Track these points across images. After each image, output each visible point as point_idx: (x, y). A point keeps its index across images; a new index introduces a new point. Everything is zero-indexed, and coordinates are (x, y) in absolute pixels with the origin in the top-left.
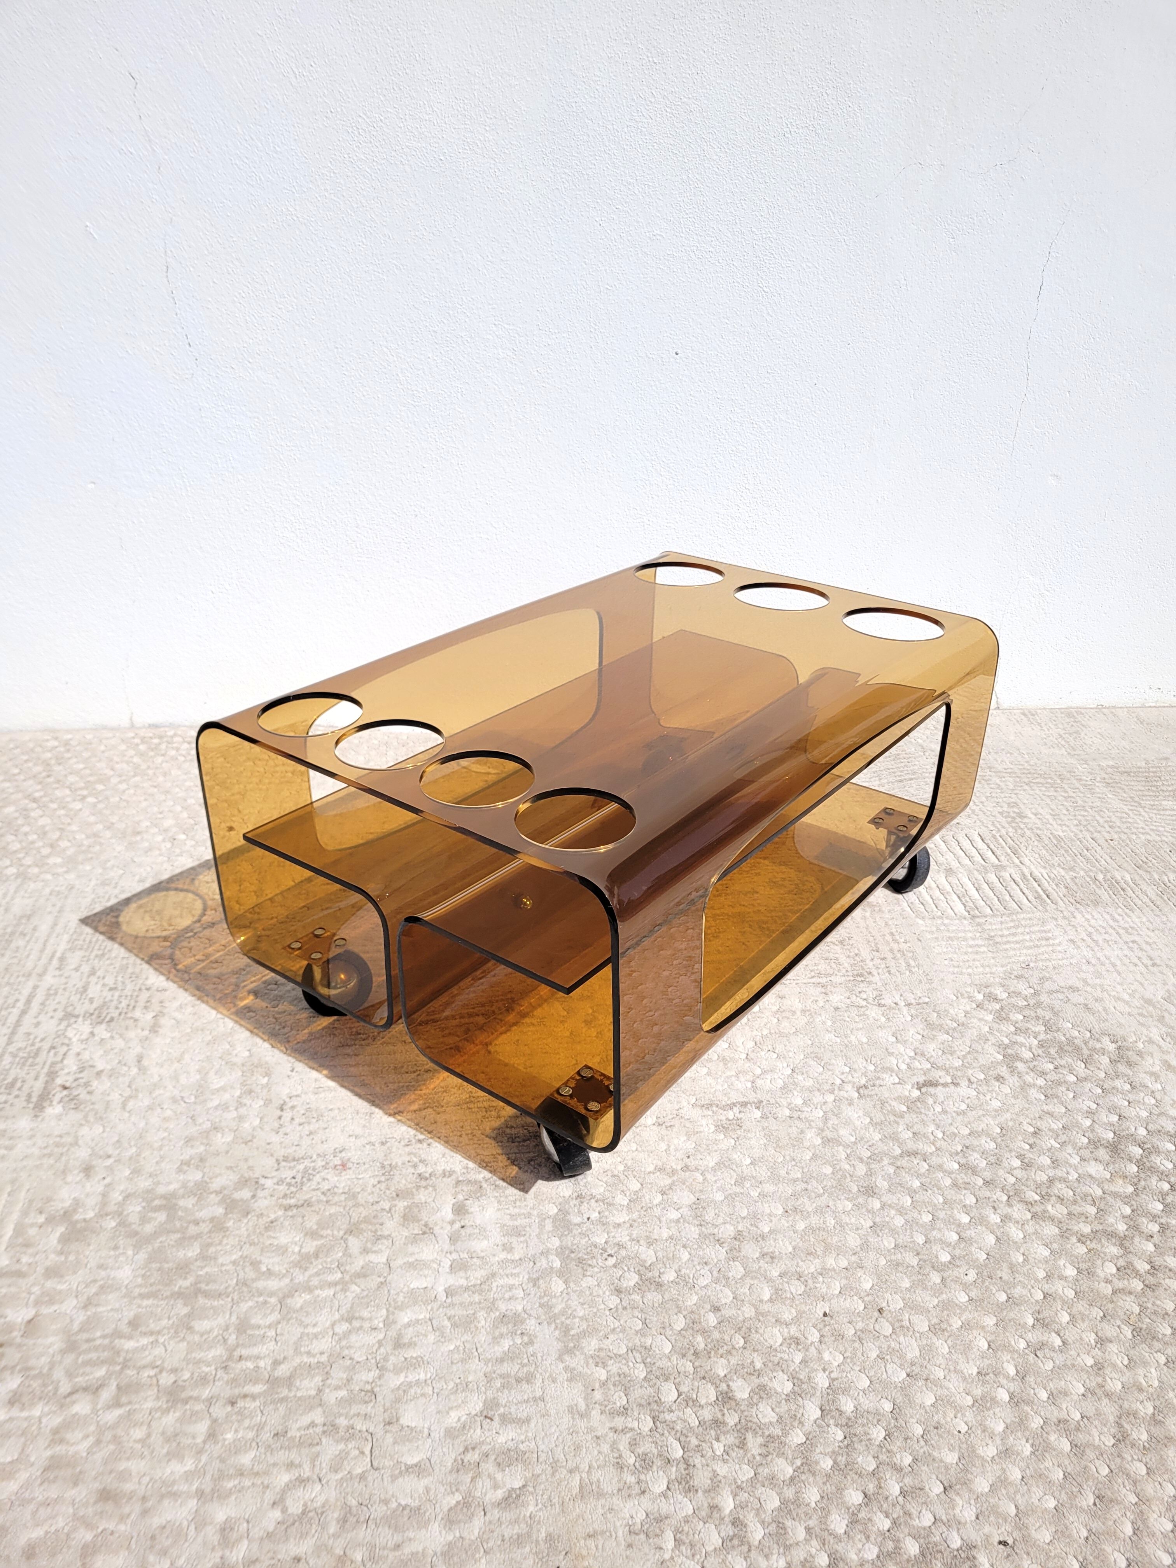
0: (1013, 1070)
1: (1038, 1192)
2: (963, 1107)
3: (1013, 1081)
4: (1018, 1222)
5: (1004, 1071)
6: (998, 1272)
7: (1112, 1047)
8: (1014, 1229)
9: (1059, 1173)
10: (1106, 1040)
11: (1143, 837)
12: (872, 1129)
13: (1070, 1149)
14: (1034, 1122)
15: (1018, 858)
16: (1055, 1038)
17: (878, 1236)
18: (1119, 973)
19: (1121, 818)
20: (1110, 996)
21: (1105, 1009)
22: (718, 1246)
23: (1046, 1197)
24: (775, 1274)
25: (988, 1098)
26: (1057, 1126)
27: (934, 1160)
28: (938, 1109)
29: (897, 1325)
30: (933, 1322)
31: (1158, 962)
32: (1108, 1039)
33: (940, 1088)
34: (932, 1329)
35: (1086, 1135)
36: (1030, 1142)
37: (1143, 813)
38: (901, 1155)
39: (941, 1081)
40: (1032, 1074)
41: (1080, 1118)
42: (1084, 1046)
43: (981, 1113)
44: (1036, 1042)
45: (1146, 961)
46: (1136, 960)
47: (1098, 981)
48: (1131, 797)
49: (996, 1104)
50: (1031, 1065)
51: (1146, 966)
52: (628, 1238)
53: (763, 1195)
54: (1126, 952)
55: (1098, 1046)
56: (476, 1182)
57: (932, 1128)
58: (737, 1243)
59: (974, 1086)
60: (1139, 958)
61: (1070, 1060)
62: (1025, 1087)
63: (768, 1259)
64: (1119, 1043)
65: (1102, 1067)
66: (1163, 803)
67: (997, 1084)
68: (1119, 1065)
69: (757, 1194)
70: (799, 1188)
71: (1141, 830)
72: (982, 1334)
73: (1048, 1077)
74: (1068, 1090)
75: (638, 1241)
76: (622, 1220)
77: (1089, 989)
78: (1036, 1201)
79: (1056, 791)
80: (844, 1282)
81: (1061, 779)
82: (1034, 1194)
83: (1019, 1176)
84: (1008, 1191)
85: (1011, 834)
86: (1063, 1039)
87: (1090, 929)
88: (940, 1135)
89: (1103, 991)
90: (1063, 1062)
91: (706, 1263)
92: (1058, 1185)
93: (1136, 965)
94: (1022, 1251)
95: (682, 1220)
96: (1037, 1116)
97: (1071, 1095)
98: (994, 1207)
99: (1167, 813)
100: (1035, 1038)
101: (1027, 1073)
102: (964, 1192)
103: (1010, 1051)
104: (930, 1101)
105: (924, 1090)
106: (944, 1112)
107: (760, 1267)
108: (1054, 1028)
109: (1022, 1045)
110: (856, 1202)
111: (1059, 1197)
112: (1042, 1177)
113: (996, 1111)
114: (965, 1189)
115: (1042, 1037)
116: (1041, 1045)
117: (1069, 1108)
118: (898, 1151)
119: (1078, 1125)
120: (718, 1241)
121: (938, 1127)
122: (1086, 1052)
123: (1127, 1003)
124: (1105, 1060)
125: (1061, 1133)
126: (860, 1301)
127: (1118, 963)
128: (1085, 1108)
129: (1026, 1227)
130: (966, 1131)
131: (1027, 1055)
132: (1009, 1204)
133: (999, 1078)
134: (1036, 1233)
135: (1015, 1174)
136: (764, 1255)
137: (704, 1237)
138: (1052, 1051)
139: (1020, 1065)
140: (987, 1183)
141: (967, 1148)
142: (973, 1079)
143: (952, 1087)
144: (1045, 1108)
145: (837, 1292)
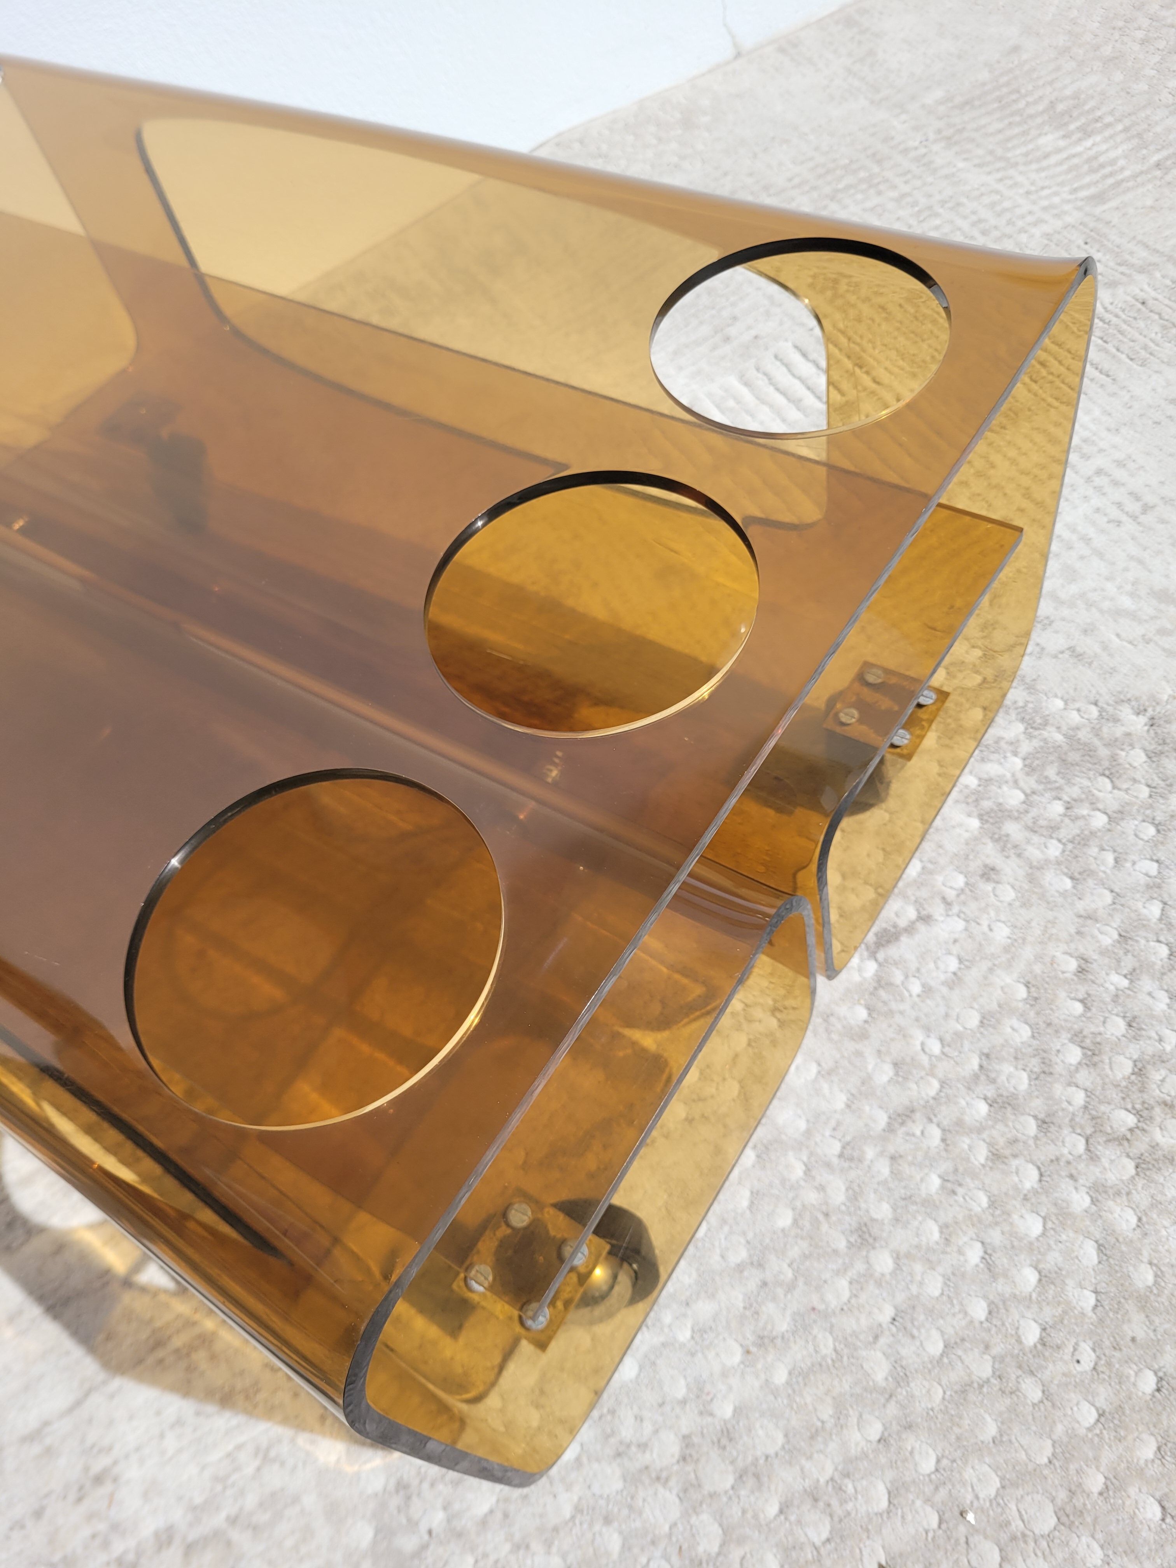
0: (1002, 842)
1: (1129, 1107)
2: (953, 964)
3: (1011, 868)
4: (1118, 1193)
5: (990, 852)
6: (1125, 1327)
7: (1138, 724)
8: (1118, 1210)
9: (1150, 1048)
10: (1126, 713)
11: (1037, 232)
12: (825, 1087)
13: (1147, 984)
14: (1073, 946)
15: (867, 373)
16: (1045, 740)
17: (913, 1337)
18: (1100, 555)
19: (993, 205)
20: (1102, 611)
21: (1105, 648)
22: (661, 1489)
23: (1145, 1113)
24: (772, 1509)
25: (985, 923)
26: (1108, 938)
27: (946, 1115)
28: (916, 988)
29: (1004, 1537)
30: (1059, 1502)
31: (1149, 499)
32: (1129, 711)
33: (904, 939)
34: (1064, 1519)
35: (1162, 938)
36: (1080, 996)
37: (1020, 179)
38: (890, 1129)
39: (902, 923)
40: (1036, 839)
41: (1140, 905)
42: (1096, 742)
43: (985, 965)
44: (1018, 763)
45: (1133, 507)
46: (1115, 513)
47: (1074, 589)
48: (991, 152)
49: (1002, 933)
50: (1028, 819)
51: (1135, 518)
52: (507, 1547)
53: (700, 1332)
54: (1096, 501)
55: (1119, 731)
56: (217, 1534)
57: (919, 1036)
58: (689, 1468)
59: (956, 909)
60: (1119, 505)
61: (1086, 783)
62: (1034, 872)
63: (751, 1482)
64: (1150, 712)
65: (1138, 776)
66: (1042, 141)
67: (989, 887)
68: (1165, 761)
69: (688, 1334)
70: (752, 1285)
71: (1030, 219)
72: (1144, 1489)
73: (1063, 833)
74: (1102, 849)
75: (527, 1547)
76: (484, 1508)
77: (1066, 612)
78: (1131, 1130)
79: (879, 193)
80: (890, 1475)
81: (879, 162)
82: (1123, 1114)
83: (1088, 1084)
84: (1082, 1128)
85: (841, 325)
86: (1059, 738)
87: (1025, 481)
88: (935, 1047)
89: (1090, 605)
90: (1075, 792)
91: (653, 1543)
92: (1156, 1075)
93: (1119, 523)
94: (1145, 1256)
95: (584, 1460)
96: (1073, 930)
97: (1110, 858)
98: (1071, 1176)
99: (1053, 160)
100: (1015, 754)
101: (1028, 842)
102: (1015, 1163)
103: (986, 804)
104: (898, 977)
105: (881, 956)
106: (927, 990)
107: (744, 1512)
108: (1039, 720)
109: (1000, 781)
110: (852, 1273)
111: (1165, 1104)
112: (1123, 1068)
113: (1006, 949)
114: (1015, 1156)
115: (1026, 747)
116: (1030, 768)
117: (1117, 890)
118: (882, 1119)
119: (1141, 923)
120: (658, 1478)
121: (927, 1030)
122: (1104, 752)
123: (1133, 616)
124: (1138, 757)
125: (1121, 952)
126: (928, 1509)
127: (1091, 532)
128: (1143, 880)
129: (1136, 1196)
130: (973, 1020)
131: (1014, 798)
132: (1092, 1156)
133: (989, 873)
134: (1155, 1204)
135: (1080, 1083)
136: (741, 1477)
137: (632, 1479)
138: (1051, 772)
139: (1012, 829)
140: (1044, 1124)
141: (987, 1056)
142: (951, 894)
143: (921, 927)
144: (1080, 906)
145: (884, 1504)
